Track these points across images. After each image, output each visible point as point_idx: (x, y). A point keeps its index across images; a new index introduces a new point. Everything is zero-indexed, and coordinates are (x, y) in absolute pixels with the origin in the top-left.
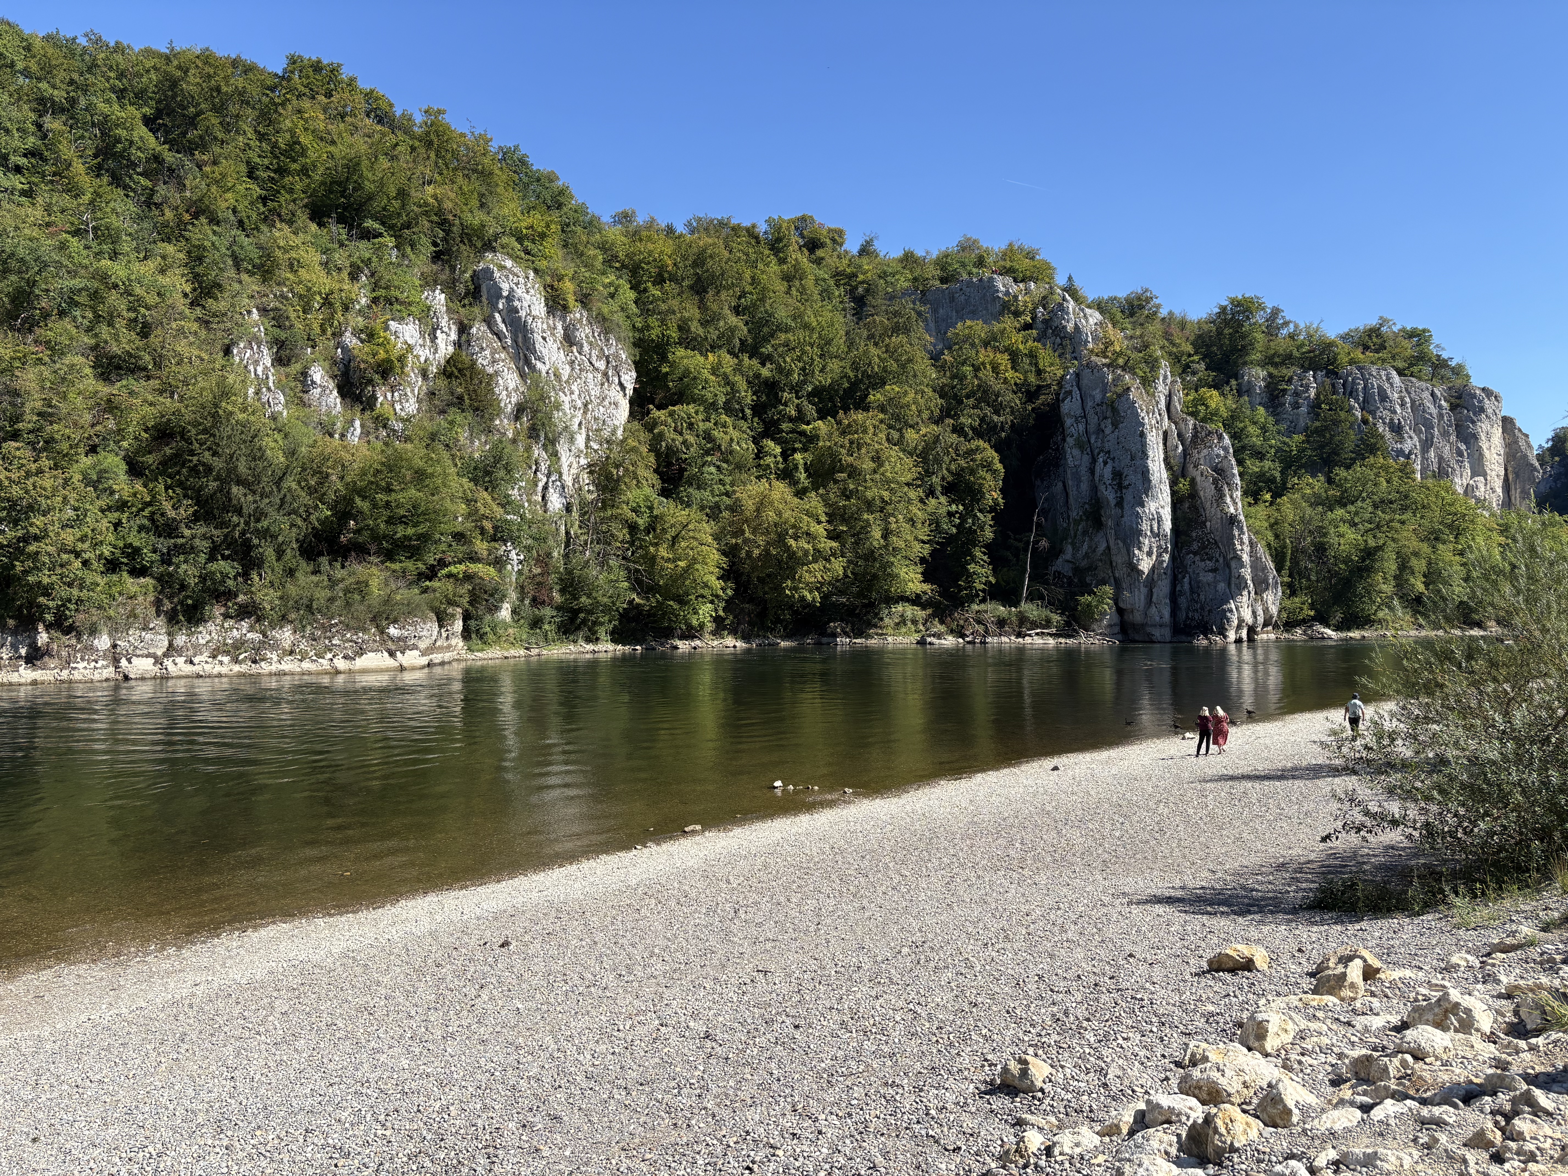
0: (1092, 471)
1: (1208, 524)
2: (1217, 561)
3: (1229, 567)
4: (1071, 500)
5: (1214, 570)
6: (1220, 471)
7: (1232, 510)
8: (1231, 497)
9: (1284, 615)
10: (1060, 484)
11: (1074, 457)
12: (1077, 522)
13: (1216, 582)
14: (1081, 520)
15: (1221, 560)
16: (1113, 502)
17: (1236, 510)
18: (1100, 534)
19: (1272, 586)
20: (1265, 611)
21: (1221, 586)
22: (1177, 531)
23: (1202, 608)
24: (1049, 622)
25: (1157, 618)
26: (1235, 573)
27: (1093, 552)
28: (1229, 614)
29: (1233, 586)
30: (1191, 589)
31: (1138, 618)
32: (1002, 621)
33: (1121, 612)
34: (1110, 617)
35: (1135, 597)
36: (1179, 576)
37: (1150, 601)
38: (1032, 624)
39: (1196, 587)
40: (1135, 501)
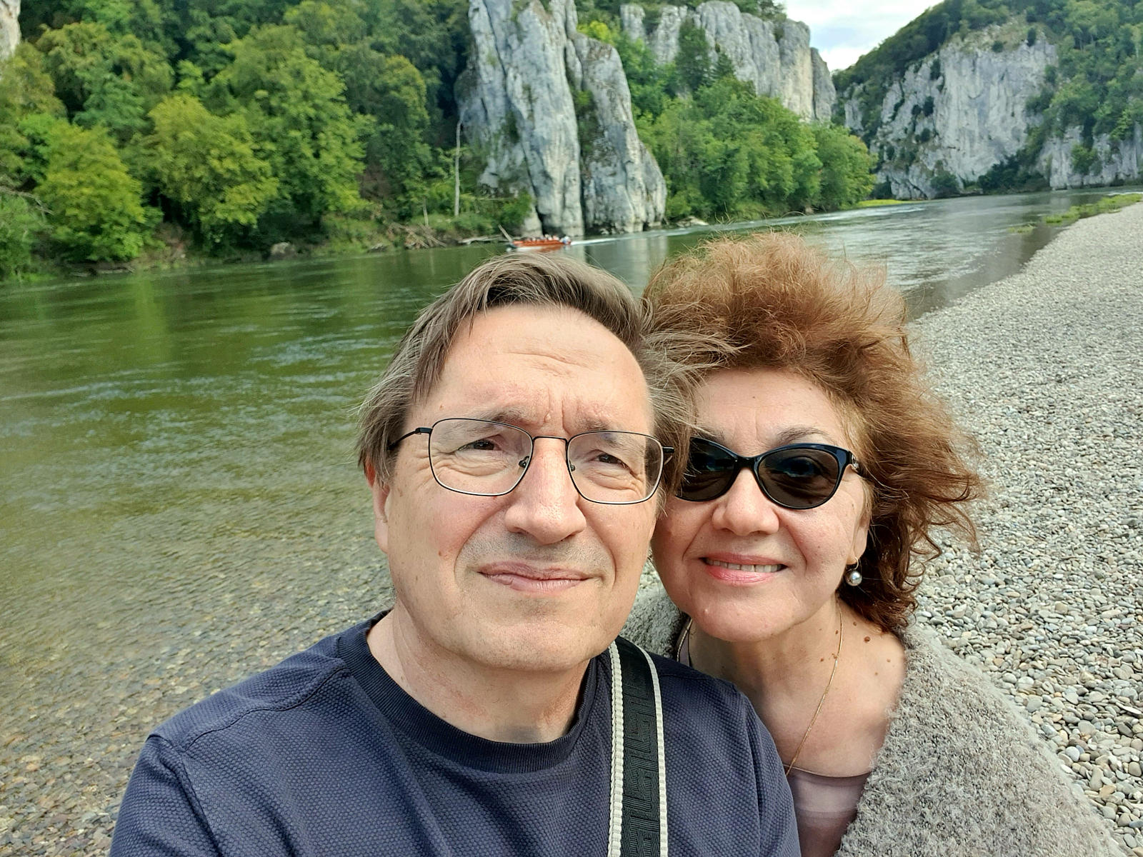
0: (505, 88)
1: (606, 133)
2: (615, 166)
3: (624, 169)
4: (490, 114)
5: (614, 174)
6: (613, 83)
7: (624, 118)
8: (624, 107)
9: (669, 212)
10: (479, 101)
11: (488, 75)
12: (497, 136)
13: (616, 184)
14: (500, 134)
15: (619, 165)
16: (525, 115)
17: (628, 117)
18: (518, 146)
19: (659, 187)
20: (655, 209)
21: (620, 188)
22: (582, 142)
23: (606, 209)
24: (481, 230)
25: (571, 221)
26: (630, 175)
27: (514, 163)
28: (627, 212)
29: (629, 187)
30: (597, 193)
31: (556, 222)
32: (440, 232)
33: (541, 217)
34: (532, 223)
35: (552, 203)
36: (586, 182)
37: (564, 206)
38: (467, 233)
39: (600, 191)
40: (544, 114)
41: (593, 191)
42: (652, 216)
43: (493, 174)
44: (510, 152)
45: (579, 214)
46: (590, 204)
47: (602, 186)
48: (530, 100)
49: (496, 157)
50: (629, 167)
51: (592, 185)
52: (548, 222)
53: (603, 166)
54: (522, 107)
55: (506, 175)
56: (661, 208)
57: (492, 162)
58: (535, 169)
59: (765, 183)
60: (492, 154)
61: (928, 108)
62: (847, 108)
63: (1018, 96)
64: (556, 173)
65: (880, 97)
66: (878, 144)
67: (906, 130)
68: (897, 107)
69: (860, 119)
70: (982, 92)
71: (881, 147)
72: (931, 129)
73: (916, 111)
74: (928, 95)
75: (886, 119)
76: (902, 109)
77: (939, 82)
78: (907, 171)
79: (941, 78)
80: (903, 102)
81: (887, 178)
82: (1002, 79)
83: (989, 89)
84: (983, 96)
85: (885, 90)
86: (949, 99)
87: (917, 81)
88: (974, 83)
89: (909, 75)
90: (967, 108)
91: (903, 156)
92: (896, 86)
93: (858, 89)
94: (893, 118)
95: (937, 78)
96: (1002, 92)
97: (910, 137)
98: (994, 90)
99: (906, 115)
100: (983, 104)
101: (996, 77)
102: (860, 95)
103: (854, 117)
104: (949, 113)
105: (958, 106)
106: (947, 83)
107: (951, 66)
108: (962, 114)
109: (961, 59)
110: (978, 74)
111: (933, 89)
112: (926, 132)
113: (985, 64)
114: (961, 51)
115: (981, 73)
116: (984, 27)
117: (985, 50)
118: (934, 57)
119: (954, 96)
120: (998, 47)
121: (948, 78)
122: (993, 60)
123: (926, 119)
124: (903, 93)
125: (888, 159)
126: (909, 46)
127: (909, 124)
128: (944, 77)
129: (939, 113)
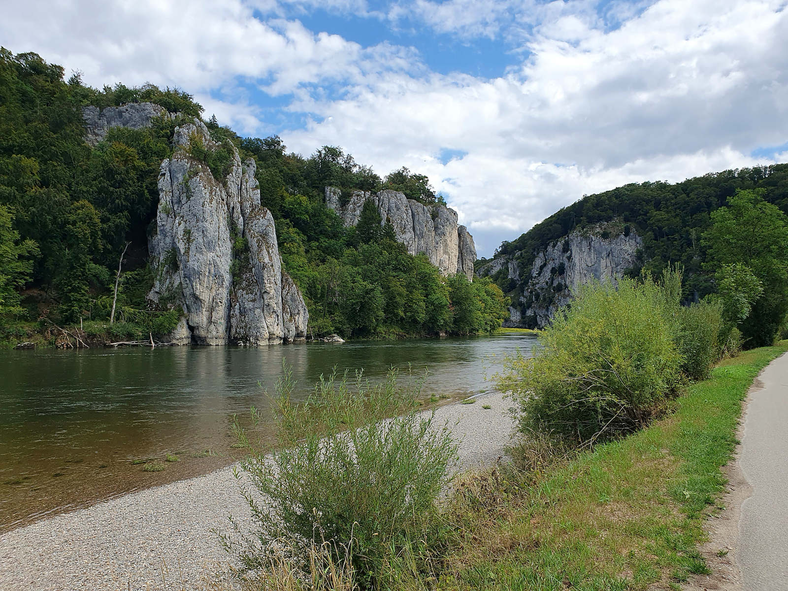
0: (173, 229)
1: (253, 269)
2: (256, 294)
3: (263, 298)
4: (160, 250)
10: (156, 239)
11: (161, 219)
12: (163, 265)
13: (255, 308)
14: (165, 263)
15: (258, 294)
16: (182, 251)
18: (177, 274)
19: (302, 312)
20: (297, 328)
21: (258, 311)
22: (234, 274)
23: (246, 326)
24: (130, 336)
25: (214, 333)
26: (266, 302)
27: (172, 286)
28: (261, 330)
29: (265, 311)
30: (240, 313)
31: (203, 333)
32: (92, 336)
33: (191, 329)
34: (182, 333)
35: (201, 318)
36: (233, 304)
37: (210, 321)
38: (116, 338)
39: (243, 312)
40: (197, 251)
41: (237, 312)
42: (293, 333)
43: (157, 292)
44: (171, 278)
45: (222, 329)
46: (234, 321)
47: (245, 308)
48: (189, 241)
49: (160, 281)
50: (265, 296)
51: (237, 307)
52: (196, 332)
53: (247, 294)
54: (181, 246)
55: (166, 294)
56: (303, 327)
57: (157, 283)
58: (187, 292)
59: (402, 314)
60: (158, 278)
61: (560, 270)
62: (510, 265)
63: (619, 267)
64: (205, 296)
65: (531, 261)
66: (529, 290)
67: (547, 283)
68: (542, 268)
69: (518, 273)
70: (595, 263)
71: (531, 292)
72: (563, 283)
73: (553, 271)
74: (562, 261)
75: (534, 275)
76: (545, 269)
77: (568, 254)
78: (547, 310)
79: (569, 252)
80: (545, 265)
81: (535, 312)
82: (609, 256)
83: (600, 261)
84: (596, 265)
85: (535, 257)
86: (574, 265)
87: (555, 251)
88: (590, 257)
89: (550, 249)
90: (585, 272)
91: (545, 299)
92: (541, 254)
93: (518, 254)
94: (539, 274)
95: (567, 252)
96: (609, 264)
97: (549, 287)
98: (603, 262)
99: (547, 274)
100: (596, 271)
101: (604, 254)
102: (517, 259)
103: (515, 272)
104: (574, 274)
105: (580, 271)
106: (573, 255)
107: (575, 245)
108: (583, 275)
109: (582, 240)
110: (592, 251)
111: (564, 258)
112: (560, 285)
113: (597, 245)
114: (581, 236)
115: (595, 250)
116: (597, 222)
117: (597, 237)
118: (565, 238)
119: (578, 264)
120: (605, 236)
121: (573, 252)
122: (602, 243)
123: (560, 277)
124: (546, 259)
125: (535, 300)
126: (550, 230)
127: (549, 279)
128: (571, 252)
129: (568, 274)
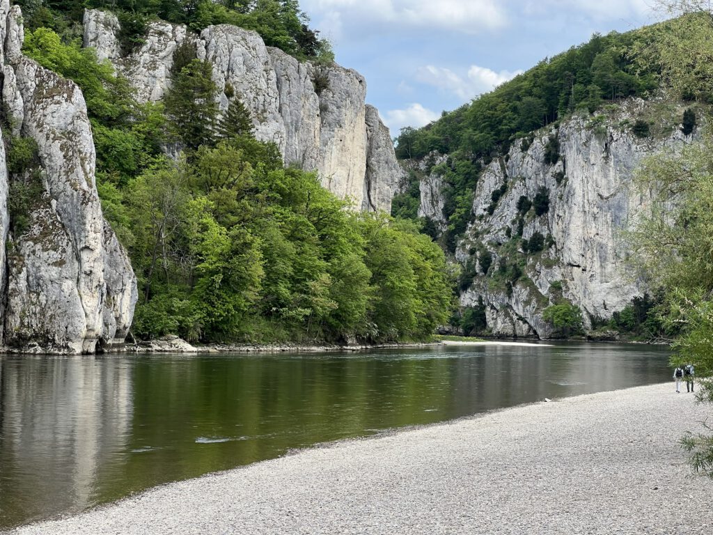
1: (54, 202)
2: (64, 251)
3: (79, 259)
5: (60, 263)
6: (70, 135)
7: (85, 186)
8: (84, 170)
9: (140, 324)
13: (62, 278)
15: (69, 250)
17: (91, 186)
19: (129, 287)
20: (118, 319)
21: (68, 285)
23: (42, 313)
26: (86, 267)
29: (82, 284)
30: (30, 287)
36: (14, 270)
39: (35, 285)
42: (112, 329)
47: (38, 278)
50: (85, 255)
53: (45, 249)
56: (127, 319)
61: (540, 205)
62: (423, 187)
65: (471, 179)
66: (468, 247)
67: (508, 232)
68: (496, 196)
69: (441, 205)
70: (618, 190)
71: (472, 252)
72: (545, 234)
73: (523, 204)
74: (542, 184)
75: (480, 211)
76: (503, 200)
77: (558, 167)
78: (509, 293)
79: (560, 163)
80: (504, 190)
81: (480, 300)
83: (627, 187)
84: (618, 196)
85: (479, 169)
86: (571, 194)
88: (606, 176)
89: (515, 152)
90: (596, 210)
91: (503, 269)
92: (495, 165)
93: (441, 160)
94: (491, 210)
95: (555, 163)
96: (647, 194)
97: (514, 241)
98: (635, 190)
99: (509, 210)
100: (620, 208)
103: (434, 202)
104: (571, 215)
105: (584, 206)
106: (568, 171)
107: (574, 148)
108: (589, 218)
109: (589, 139)
110: (612, 164)
111: (549, 176)
112: (537, 238)
113: (622, 151)
114: (589, 128)
115: (617, 163)
116: (624, 97)
117: (623, 132)
118: (551, 131)
119: (579, 192)
120: (641, 130)
121: (569, 164)
122: (634, 147)
123: (538, 219)
124: (506, 176)
125: (481, 270)
126: (515, 109)
127: (513, 222)
128: (564, 162)
129: (557, 212)
